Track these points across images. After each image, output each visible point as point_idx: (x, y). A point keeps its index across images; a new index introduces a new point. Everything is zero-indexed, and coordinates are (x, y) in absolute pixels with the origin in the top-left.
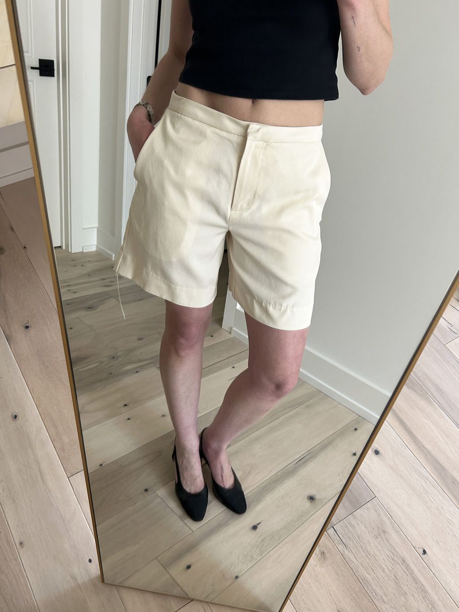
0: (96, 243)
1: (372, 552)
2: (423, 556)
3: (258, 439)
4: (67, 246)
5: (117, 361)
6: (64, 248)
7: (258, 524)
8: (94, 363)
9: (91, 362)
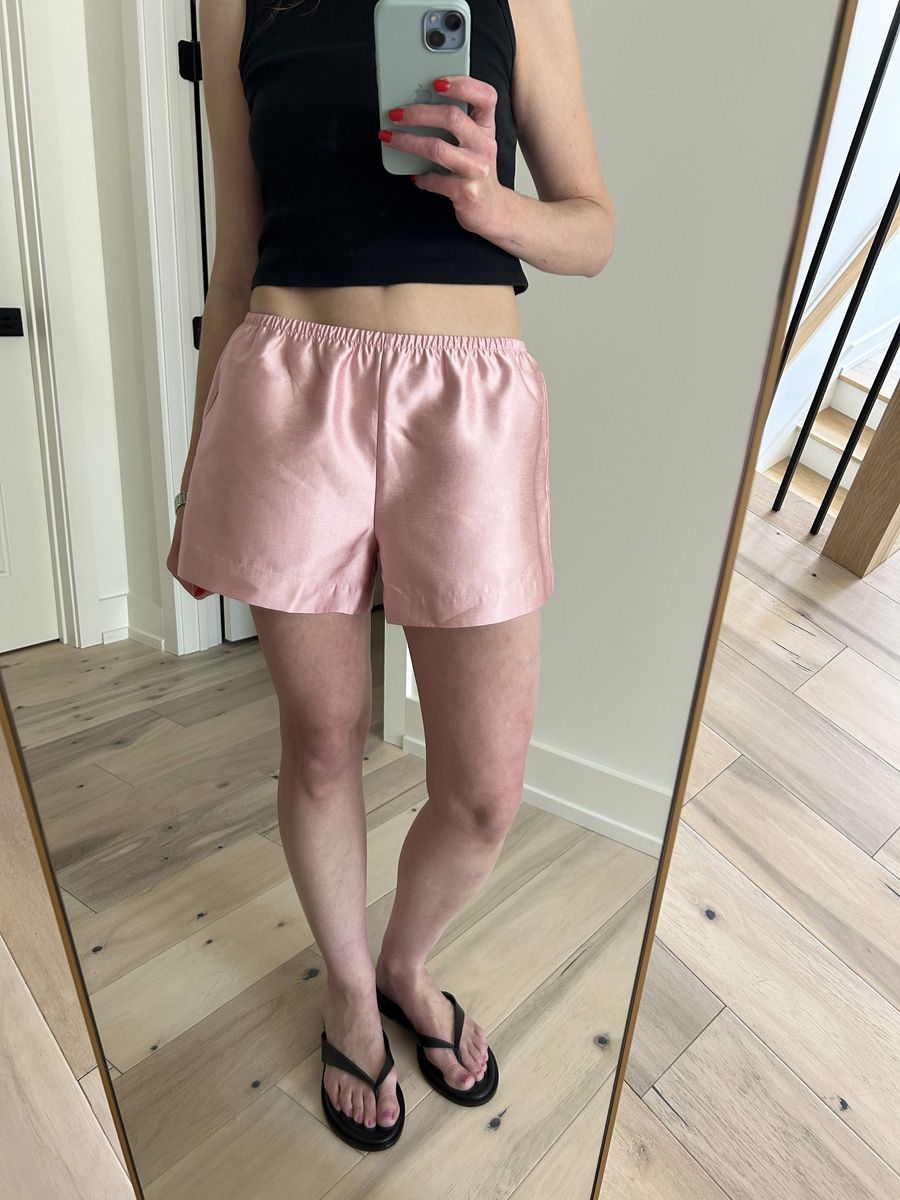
0: (127, 624)
1: (741, 1127)
2: (843, 1114)
3: (477, 940)
4: (71, 636)
5: (178, 834)
6: (65, 641)
7: (501, 1116)
8: (129, 844)
9: (124, 843)
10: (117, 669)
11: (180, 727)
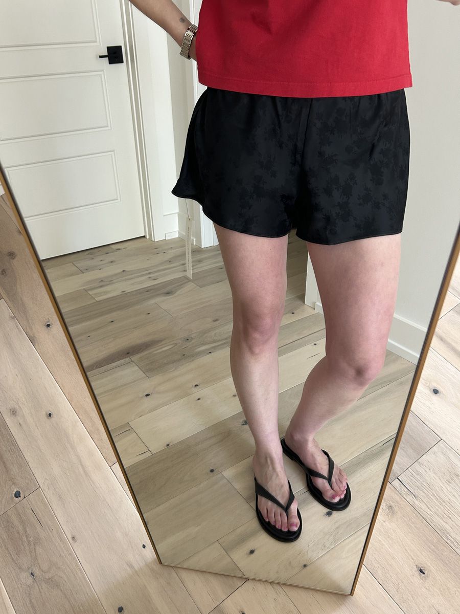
0: (178, 230)
4: (150, 235)
5: (191, 343)
6: (148, 237)
8: (168, 346)
9: (166, 345)
10: (171, 254)
11: (198, 287)
